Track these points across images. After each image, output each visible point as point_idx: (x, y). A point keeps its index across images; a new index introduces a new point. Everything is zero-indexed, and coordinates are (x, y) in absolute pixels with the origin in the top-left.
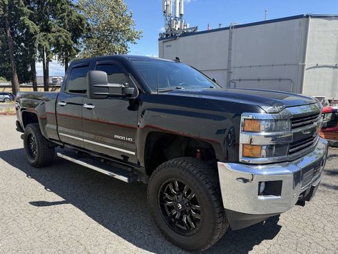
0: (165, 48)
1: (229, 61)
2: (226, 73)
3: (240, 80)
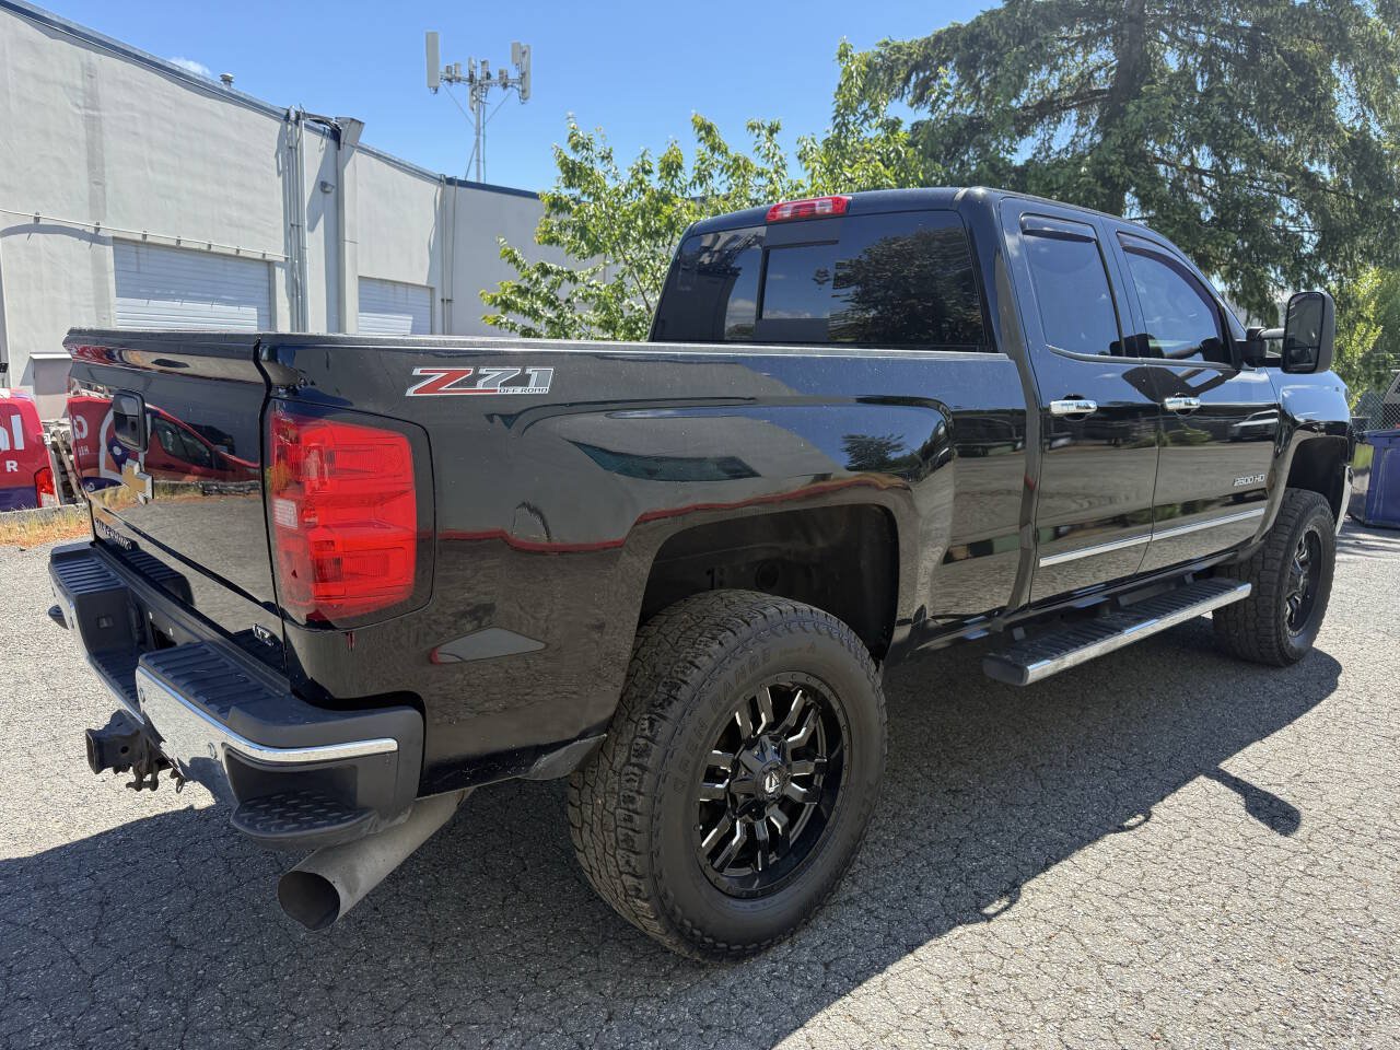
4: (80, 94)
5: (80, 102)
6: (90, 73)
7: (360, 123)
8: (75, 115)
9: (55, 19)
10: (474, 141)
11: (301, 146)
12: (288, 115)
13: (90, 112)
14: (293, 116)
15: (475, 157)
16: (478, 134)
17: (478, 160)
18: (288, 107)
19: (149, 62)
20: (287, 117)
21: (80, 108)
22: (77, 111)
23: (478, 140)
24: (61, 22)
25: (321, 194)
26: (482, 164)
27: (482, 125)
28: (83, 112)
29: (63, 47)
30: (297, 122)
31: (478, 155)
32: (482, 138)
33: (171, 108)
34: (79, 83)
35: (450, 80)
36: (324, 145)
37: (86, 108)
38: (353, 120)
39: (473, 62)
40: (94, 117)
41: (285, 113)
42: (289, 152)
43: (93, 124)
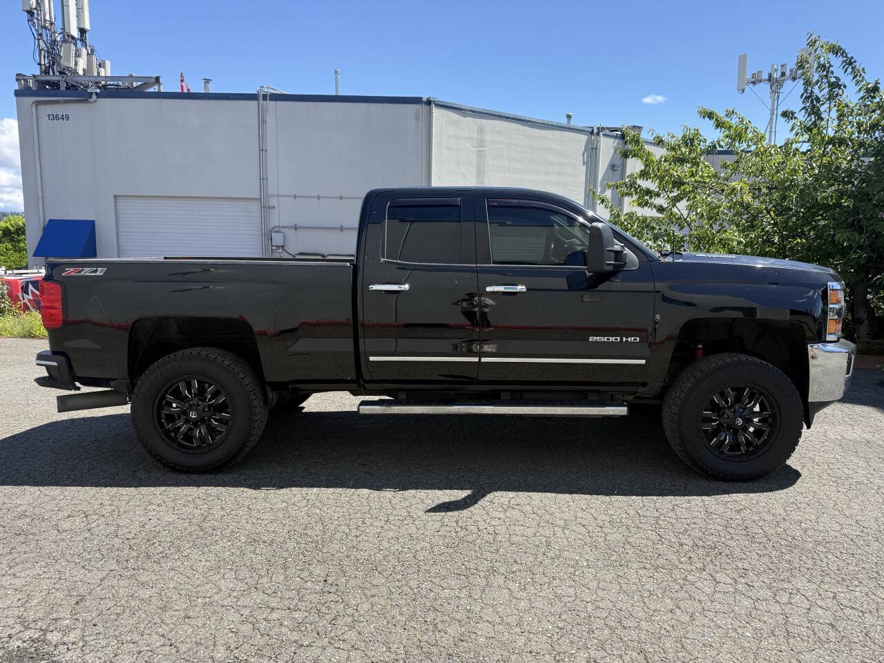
0: (46, 123)
1: (263, 179)
2: (255, 207)
3: (296, 228)
4: (476, 141)
5: (476, 145)
6: (481, 130)
7: (640, 127)
8: (472, 151)
9: (467, 108)
10: (769, 120)
11: (600, 146)
12: (593, 130)
13: (480, 149)
14: (595, 131)
15: (768, 130)
16: (772, 114)
17: (771, 132)
18: (593, 126)
19: (513, 119)
20: (592, 133)
21: (475, 147)
22: (473, 149)
23: (771, 119)
24: (470, 109)
25: (611, 171)
26: (773, 134)
27: (775, 106)
28: (477, 149)
29: (470, 121)
30: (598, 134)
31: (771, 128)
32: (775, 116)
33: (522, 140)
34: (476, 136)
35: (754, 83)
36: (616, 143)
37: (478, 147)
38: (634, 126)
39: (775, 67)
40: (481, 151)
41: (590, 130)
42: (592, 153)
43: (480, 154)
